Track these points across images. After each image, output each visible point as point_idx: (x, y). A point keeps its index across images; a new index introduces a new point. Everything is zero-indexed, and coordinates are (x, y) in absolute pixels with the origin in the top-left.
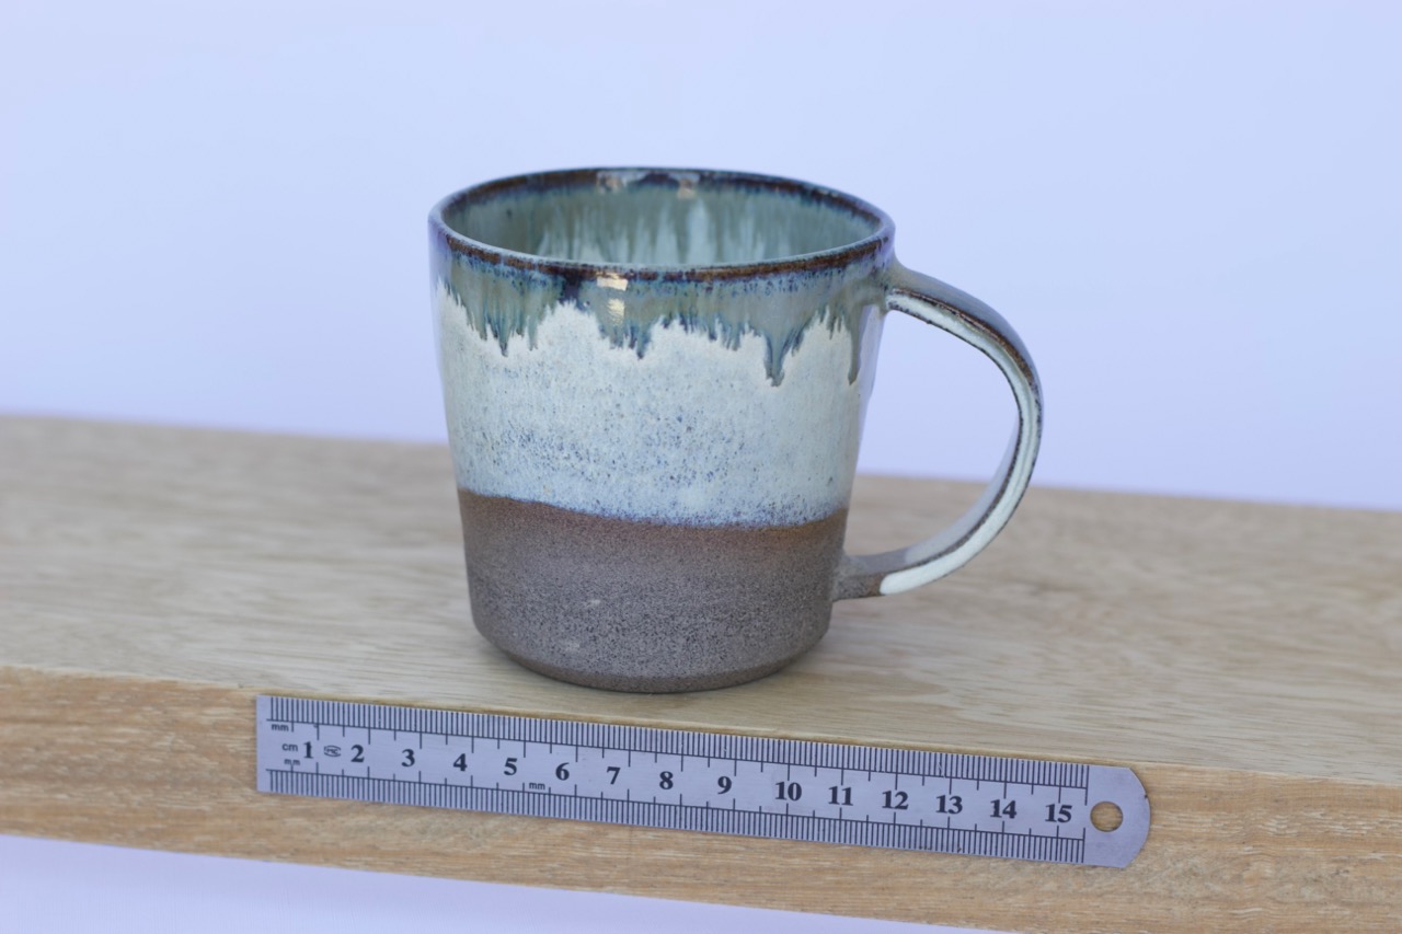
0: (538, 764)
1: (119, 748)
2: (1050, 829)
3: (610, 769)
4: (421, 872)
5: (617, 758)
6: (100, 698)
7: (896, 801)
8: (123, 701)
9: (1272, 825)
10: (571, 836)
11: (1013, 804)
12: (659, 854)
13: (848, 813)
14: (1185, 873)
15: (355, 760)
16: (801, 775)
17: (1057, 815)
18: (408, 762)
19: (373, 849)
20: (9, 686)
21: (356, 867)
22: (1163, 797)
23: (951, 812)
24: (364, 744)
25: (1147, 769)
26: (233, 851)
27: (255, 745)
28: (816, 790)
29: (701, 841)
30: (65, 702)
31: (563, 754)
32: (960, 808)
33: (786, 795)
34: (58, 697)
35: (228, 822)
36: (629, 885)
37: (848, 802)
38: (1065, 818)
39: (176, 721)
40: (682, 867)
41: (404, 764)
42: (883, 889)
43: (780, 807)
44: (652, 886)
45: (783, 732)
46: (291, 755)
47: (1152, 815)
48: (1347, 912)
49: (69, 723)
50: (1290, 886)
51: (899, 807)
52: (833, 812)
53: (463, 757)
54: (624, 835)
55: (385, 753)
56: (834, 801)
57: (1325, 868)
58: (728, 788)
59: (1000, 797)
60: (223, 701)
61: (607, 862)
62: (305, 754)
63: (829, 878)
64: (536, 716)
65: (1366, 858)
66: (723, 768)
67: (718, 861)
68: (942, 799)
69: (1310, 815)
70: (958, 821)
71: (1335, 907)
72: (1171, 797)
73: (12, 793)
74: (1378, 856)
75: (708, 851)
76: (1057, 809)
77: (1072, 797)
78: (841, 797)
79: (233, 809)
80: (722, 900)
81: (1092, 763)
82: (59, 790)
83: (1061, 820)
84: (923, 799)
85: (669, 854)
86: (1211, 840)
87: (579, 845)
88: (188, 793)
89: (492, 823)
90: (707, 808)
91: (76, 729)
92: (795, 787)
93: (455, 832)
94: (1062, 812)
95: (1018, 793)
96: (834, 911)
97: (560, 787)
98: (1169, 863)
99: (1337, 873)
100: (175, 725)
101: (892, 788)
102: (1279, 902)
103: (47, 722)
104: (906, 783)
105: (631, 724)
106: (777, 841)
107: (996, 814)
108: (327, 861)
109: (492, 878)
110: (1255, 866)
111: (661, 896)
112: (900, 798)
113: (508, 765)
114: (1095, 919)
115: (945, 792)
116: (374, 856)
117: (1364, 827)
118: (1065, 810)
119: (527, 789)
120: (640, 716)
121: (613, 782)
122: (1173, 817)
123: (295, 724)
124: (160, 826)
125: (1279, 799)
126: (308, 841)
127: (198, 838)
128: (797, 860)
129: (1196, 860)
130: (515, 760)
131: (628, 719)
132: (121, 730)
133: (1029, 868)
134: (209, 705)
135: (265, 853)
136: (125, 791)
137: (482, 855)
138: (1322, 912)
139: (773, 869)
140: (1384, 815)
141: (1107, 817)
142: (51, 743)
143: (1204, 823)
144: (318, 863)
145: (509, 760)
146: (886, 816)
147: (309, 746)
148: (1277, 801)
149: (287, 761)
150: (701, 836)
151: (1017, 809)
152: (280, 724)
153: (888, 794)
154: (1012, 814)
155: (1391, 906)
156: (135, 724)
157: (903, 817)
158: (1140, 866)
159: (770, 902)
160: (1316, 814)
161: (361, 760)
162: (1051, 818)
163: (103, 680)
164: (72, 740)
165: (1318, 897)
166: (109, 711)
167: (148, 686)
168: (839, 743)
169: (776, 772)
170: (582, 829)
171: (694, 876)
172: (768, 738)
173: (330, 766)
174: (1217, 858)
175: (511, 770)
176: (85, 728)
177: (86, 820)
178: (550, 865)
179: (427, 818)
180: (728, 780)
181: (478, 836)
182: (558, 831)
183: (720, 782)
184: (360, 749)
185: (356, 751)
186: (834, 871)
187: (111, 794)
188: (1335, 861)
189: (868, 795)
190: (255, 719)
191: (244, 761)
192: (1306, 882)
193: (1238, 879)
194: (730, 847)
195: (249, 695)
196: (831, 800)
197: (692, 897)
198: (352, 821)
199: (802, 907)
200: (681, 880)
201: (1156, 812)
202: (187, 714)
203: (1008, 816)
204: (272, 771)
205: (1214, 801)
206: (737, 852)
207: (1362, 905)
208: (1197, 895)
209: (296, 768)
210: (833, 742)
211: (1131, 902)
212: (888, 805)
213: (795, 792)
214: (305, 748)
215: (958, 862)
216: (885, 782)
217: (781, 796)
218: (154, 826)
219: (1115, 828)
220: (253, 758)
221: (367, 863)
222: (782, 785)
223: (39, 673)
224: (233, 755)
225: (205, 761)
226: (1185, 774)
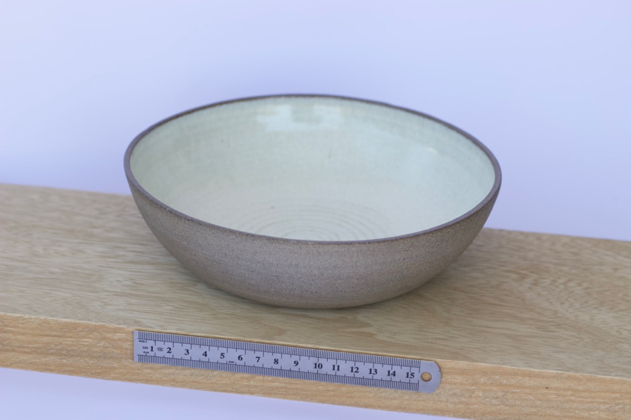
0: (232, 355)
1: (85, 346)
2: (407, 380)
3: (257, 357)
4: (191, 388)
5: (259, 354)
6: (78, 329)
7: (355, 370)
8: (86, 330)
9: (482, 380)
10: (243, 378)
11: (394, 372)
12: (273, 384)
13: (338, 373)
14: (452, 394)
15: (168, 352)
16: (322, 361)
17: (409, 376)
18: (187, 353)
19: (174, 380)
20: (46, 325)
21: (168, 386)
22: (446, 370)
23: (374, 374)
24: (171, 347)
25: (441, 361)
26: (125, 380)
27: (133, 346)
28: (327, 366)
29: (287, 380)
30: (66, 330)
31: (241, 352)
32: (377, 373)
33: (317, 367)
34: (63, 329)
35: (124, 370)
36: (263, 394)
37: (338, 370)
38: (412, 377)
39: (105, 337)
40: (281, 388)
41: (185, 354)
42: (350, 397)
43: (315, 371)
44: (270, 394)
45: (316, 347)
46: (146, 350)
47: (442, 376)
48: (507, 408)
49: (67, 337)
50: (488, 399)
51: (356, 372)
52: (333, 373)
53: (206, 352)
54: (261, 377)
55: (179, 350)
56: (334, 369)
57: (500, 394)
58: (297, 364)
59: (390, 369)
60: (122, 331)
61: (255, 386)
62: (151, 350)
63: (332, 393)
64: (231, 339)
65: (514, 391)
66: (296, 358)
67: (293, 387)
68: (371, 370)
69: (495, 377)
70: (376, 377)
71: (503, 406)
72: (448, 370)
73: (47, 359)
74: (518, 391)
75: (290, 383)
76: (409, 374)
77: (414, 370)
78: (336, 368)
79: (125, 366)
80: (295, 399)
81: (422, 360)
82: (64, 359)
83: (411, 377)
84: (364, 370)
85: (277, 384)
86: (461, 384)
87: (245, 381)
88: (109, 361)
89: (215, 373)
90: (290, 370)
91: (69, 339)
92: (320, 365)
93: (203, 375)
94: (411, 375)
95: (396, 368)
96: (333, 403)
97: (239, 362)
98: (447, 391)
99: (504, 395)
100: (105, 338)
101: (353, 366)
102: (484, 404)
103: (60, 337)
104: (358, 364)
105: (264, 343)
106: (314, 381)
107: (389, 375)
108: (158, 383)
109: (215, 390)
110: (476, 393)
111: (274, 397)
112: (356, 369)
113: (221, 355)
114: (422, 408)
115: (372, 367)
116: (174, 382)
117: (513, 381)
118: (412, 374)
119: (228, 363)
120: (267, 340)
121: (258, 361)
122: (449, 377)
123: (147, 341)
124: (99, 371)
125: (484, 373)
126: (152, 377)
127: (112, 375)
128: (321, 387)
129: (456, 390)
130: (224, 354)
131: (263, 341)
132: (86, 340)
133: (400, 391)
134: (117, 333)
135: (137, 381)
136: (87, 360)
137: (212, 383)
138: (498, 408)
139: (312, 390)
140: (520, 378)
141: (426, 377)
142: (61, 343)
143: (459, 379)
144: (155, 384)
145: (222, 353)
146: (352, 375)
147: (152, 347)
148: (484, 372)
149: (144, 352)
150: (288, 379)
151: (396, 373)
152: (142, 340)
153: (352, 368)
154: (394, 375)
155: (522, 406)
156: (91, 338)
157: (357, 375)
158: (437, 392)
159: (311, 400)
160: (497, 377)
161: (170, 352)
162: (408, 377)
163: (79, 323)
164: (68, 343)
165: (497, 403)
166: (81, 333)
167: (95, 326)
168: (335, 351)
169: (315, 360)
170: (246, 375)
171: (285, 391)
172: (311, 348)
173: (160, 354)
174: (463, 390)
175: (222, 357)
176: (73, 339)
177: (73, 368)
178: (236, 387)
179: (193, 371)
180: (298, 363)
181: (210, 377)
182: (239, 375)
183: (295, 362)
184: (170, 349)
185: (169, 349)
186: (333, 391)
187: (82, 360)
188: (503, 392)
189: (345, 368)
190: (133, 338)
191: (129, 351)
192: (494, 398)
193: (470, 397)
194: (297, 382)
195: (131, 329)
196: (332, 369)
197: (284, 398)
198: (167, 371)
199: (323, 402)
200: (281, 392)
201: (443, 375)
202: (109, 335)
203: (392, 376)
204: (139, 355)
205: (463, 372)
206: (300, 384)
207: (512, 406)
208: (457, 401)
209: (147, 354)
210: (334, 351)
211: (434, 403)
212: (352, 371)
213: (320, 366)
214: (151, 348)
215: (376, 389)
216: (352, 364)
217: (316, 367)
218: (97, 371)
219: (429, 380)
220: (132, 350)
221: (172, 385)
222: (316, 364)
223: (56, 321)
224: (125, 349)
225: (115, 350)
226: (453, 363)
